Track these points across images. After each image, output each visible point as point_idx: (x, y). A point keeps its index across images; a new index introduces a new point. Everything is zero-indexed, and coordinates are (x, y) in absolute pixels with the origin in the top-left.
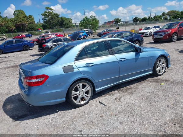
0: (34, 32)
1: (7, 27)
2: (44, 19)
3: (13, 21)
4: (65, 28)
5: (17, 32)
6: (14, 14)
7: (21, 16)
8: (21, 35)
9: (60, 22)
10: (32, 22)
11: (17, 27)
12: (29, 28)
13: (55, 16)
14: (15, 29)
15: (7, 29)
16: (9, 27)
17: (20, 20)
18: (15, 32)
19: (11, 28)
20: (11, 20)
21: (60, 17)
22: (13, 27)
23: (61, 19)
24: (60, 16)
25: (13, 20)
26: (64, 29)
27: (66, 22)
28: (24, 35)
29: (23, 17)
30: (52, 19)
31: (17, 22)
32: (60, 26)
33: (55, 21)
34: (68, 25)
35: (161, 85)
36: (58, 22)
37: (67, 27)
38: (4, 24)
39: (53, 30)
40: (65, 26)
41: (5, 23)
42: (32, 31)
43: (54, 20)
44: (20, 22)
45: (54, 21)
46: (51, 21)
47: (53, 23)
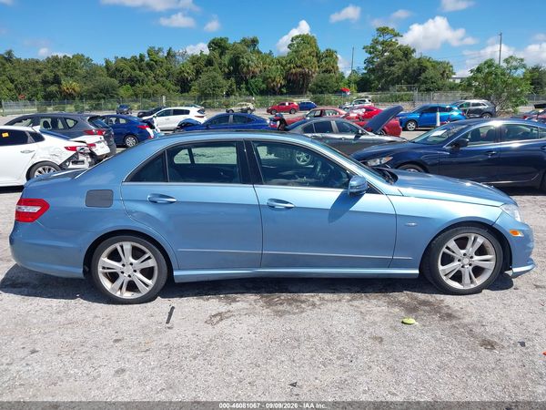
0: (326, 96)
1: (265, 80)
2: (368, 61)
3: (282, 65)
4: (420, 91)
5: (286, 94)
6: (290, 46)
7: (306, 52)
8: (287, 104)
9: (414, 71)
10: (330, 70)
11: (289, 81)
12: (317, 85)
13: (400, 54)
14: (282, 87)
15: (264, 86)
16: (270, 80)
17: (299, 64)
18: (282, 94)
19: (275, 83)
20: (279, 62)
21: (418, 57)
22: (280, 81)
23: (416, 65)
24: (416, 56)
25: (284, 62)
26: (416, 93)
27: (430, 73)
28: (295, 103)
29: (310, 54)
30: (390, 62)
31: (291, 68)
32: (409, 83)
33: (397, 70)
34: (432, 83)
35: (403, 322)
36: (406, 71)
37: (428, 90)
38: (261, 71)
39: (383, 96)
40: (423, 87)
41: (263, 70)
42: (322, 92)
43: (393, 65)
44: (300, 67)
45: (392, 68)
46: (386, 68)
47: (389, 75)
